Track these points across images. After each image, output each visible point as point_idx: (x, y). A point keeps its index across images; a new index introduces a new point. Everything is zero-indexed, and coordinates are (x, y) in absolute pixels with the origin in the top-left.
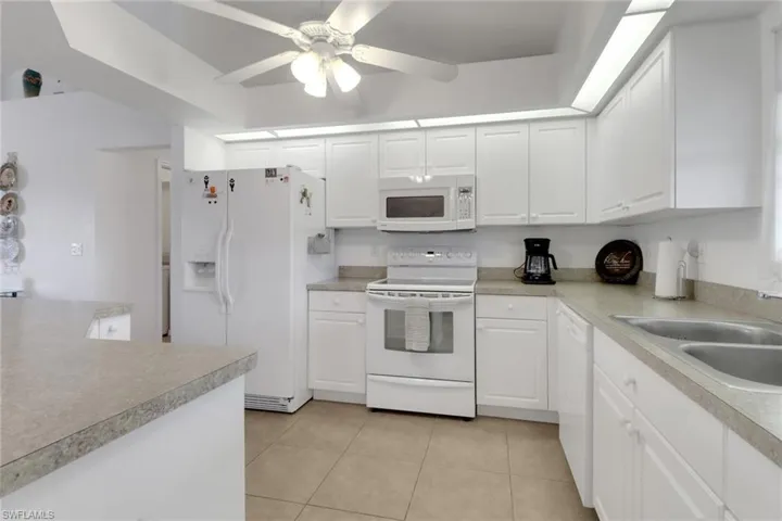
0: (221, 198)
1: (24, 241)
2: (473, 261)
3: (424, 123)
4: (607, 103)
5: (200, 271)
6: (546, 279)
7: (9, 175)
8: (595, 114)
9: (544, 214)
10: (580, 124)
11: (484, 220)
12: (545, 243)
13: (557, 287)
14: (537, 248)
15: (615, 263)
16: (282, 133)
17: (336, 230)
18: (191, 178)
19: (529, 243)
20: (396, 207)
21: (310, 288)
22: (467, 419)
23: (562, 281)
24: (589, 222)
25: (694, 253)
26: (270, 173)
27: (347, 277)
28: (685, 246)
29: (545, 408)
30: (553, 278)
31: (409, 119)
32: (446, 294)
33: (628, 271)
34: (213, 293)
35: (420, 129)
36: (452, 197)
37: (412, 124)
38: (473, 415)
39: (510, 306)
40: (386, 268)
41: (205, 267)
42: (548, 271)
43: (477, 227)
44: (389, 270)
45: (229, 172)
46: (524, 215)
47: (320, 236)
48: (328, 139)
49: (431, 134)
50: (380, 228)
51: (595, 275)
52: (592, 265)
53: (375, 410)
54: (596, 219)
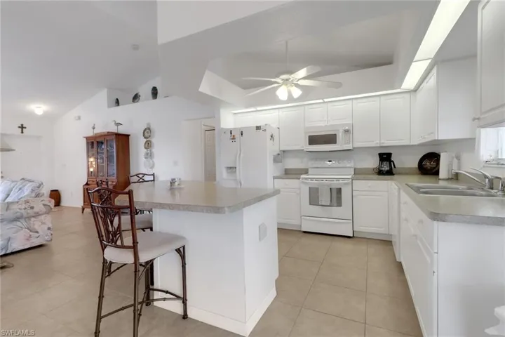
0: (237, 140)
1: (155, 160)
2: (351, 164)
3: (326, 100)
4: (421, 84)
5: (229, 171)
6: (390, 173)
7: (148, 132)
8: (415, 90)
9: (388, 141)
10: (407, 96)
11: (357, 145)
12: (389, 155)
13: (395, 177)
14: (385, 157)
15: (428, 164)
16: (259, 108)
17: (284, 151)
18: (225, 131)
19: (381, 155)
20: (313, 140)
21: (274, 178)
22: (349, 237)
23: (399, 174)
24: (412, 144)
25: (458, 158)
26: (258, 128)
27: (288, 173)
28: (454, 155)
29: (387, 233)
30: (394, 172)
31: (320, 99)
32: (338, 179)
33: (435, 168)
34: (236, 180)
35: (324, 102)
36: (340, 134)
37: (321, 101)
38: (352, 235)
39: (370, 185)
40: (307, 169)
41: (232, 169)
42: (391, 169)
43: (354, 148)
44: (310, 170)
45: (240, 129)
46: (378, 142)
47: (278, 154)
48: (280, 110)
49: (329, 105)
50: (306, 150)
51: (418, 171)
52: (416, 165)
53: (305, 232)
54: (416, 143)
